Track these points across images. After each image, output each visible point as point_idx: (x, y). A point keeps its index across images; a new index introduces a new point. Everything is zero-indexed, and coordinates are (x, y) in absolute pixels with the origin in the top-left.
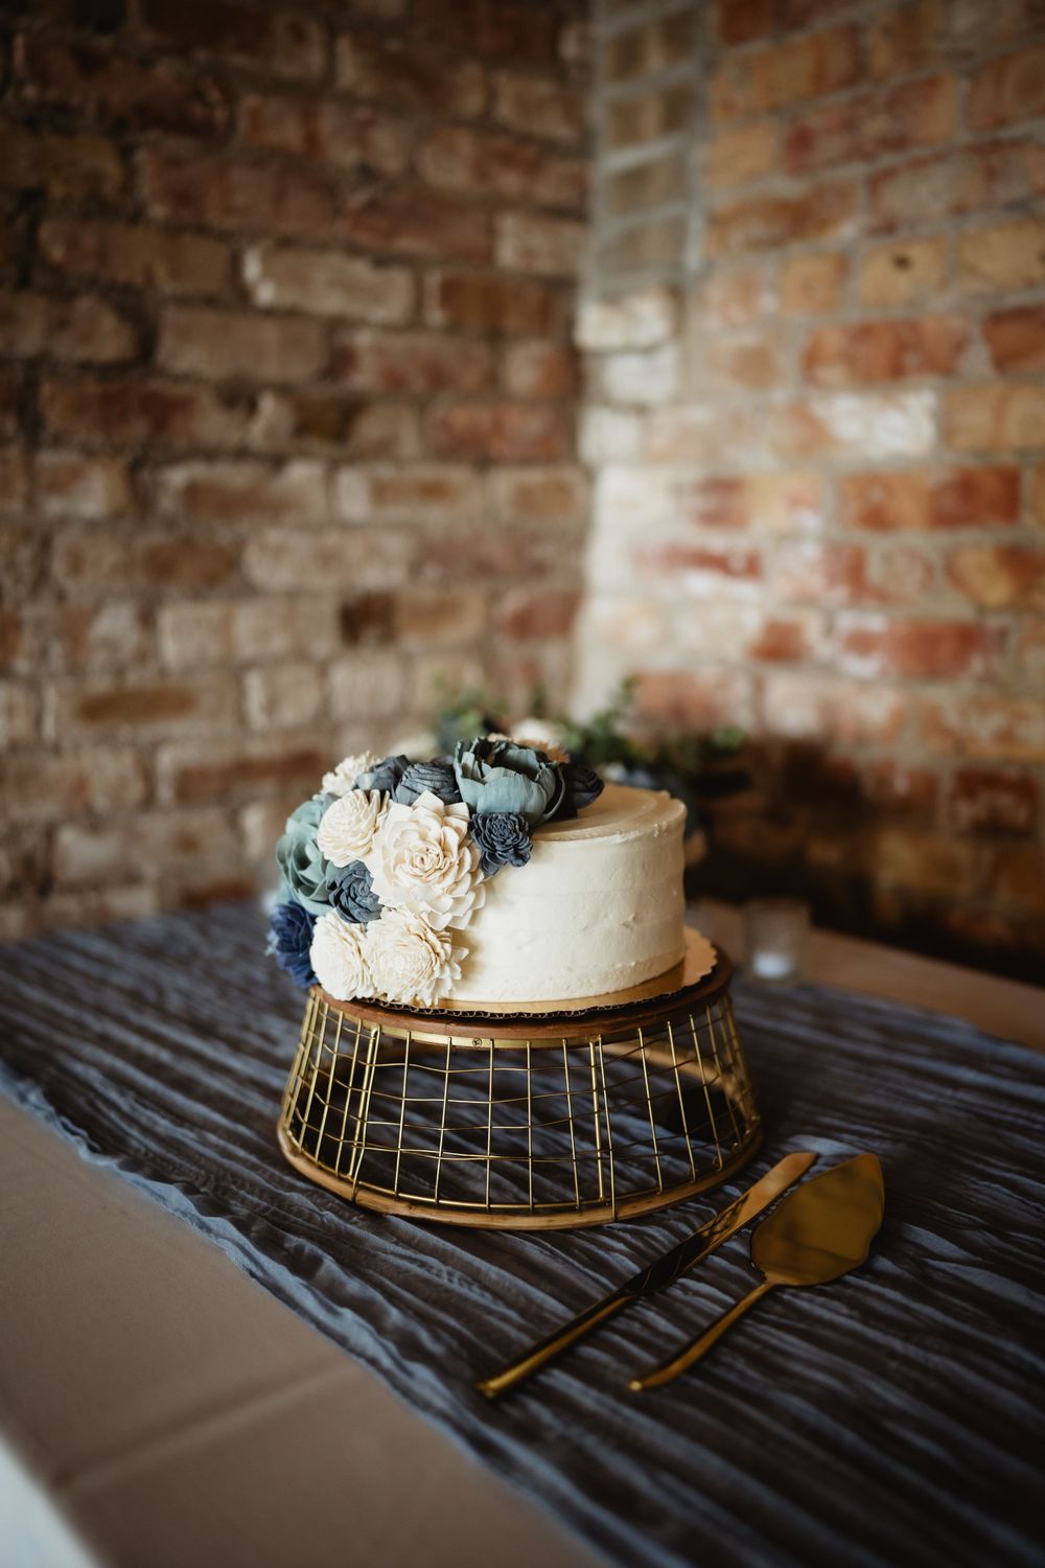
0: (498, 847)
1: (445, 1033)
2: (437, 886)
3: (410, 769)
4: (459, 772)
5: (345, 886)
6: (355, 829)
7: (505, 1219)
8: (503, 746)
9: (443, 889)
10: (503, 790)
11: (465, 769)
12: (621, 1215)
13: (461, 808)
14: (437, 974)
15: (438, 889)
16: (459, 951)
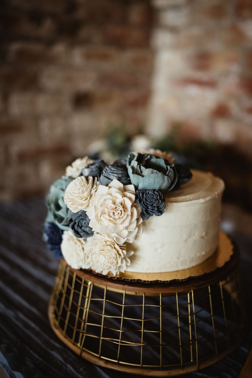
0: (150, 207)
1: (123, 289)
2: (120, 225)
3: (106, 168)
4: (130, 171)
5: (77, 221)
6: (81, 196)
7: (149, 372)
8: (149, 157)
9: (124, 227)
10: (152, 180)
11: (133, 168)
12: (200, 368)
13: (131, 187)
14: (119, 264)
15: (121, 227)
16: (129, 253)
